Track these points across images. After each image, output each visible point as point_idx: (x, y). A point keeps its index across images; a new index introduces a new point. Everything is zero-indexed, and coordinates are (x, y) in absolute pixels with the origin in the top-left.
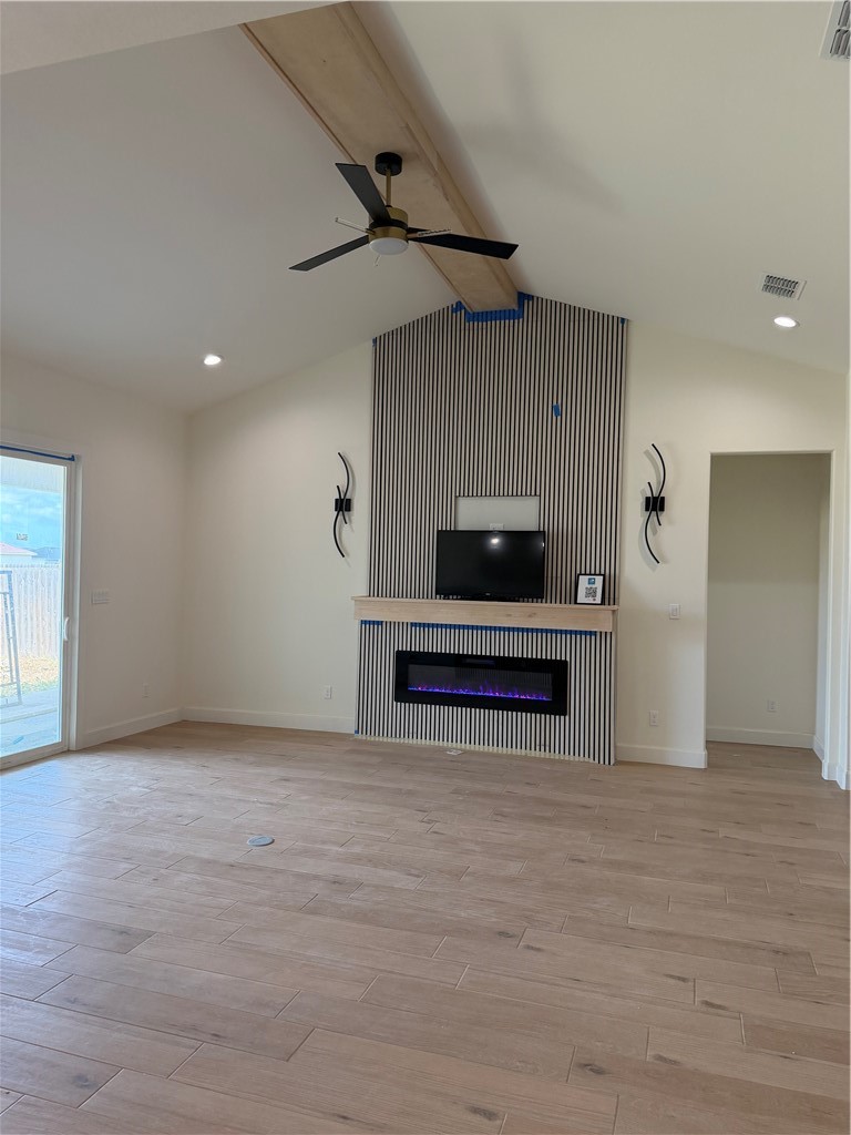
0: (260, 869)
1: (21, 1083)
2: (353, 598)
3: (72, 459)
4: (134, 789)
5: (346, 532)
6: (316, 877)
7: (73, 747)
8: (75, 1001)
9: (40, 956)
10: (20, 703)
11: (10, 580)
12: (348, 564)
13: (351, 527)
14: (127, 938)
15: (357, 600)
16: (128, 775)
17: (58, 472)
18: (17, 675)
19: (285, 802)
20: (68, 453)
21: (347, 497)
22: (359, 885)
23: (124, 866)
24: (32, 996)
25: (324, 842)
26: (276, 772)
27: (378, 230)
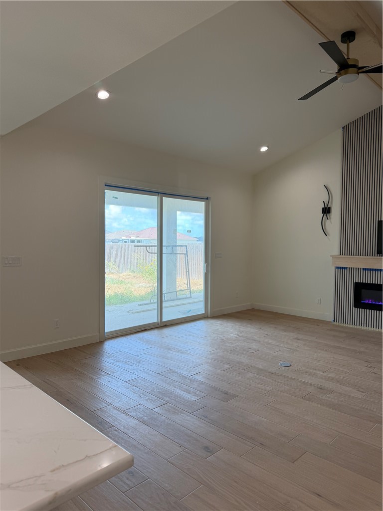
0: (284, 377)
1: (185, 444)
2: (331, 256)
3: (207, 199)
4: (232, 335)
5: (328, 223)
6: (311, 385)
7: (209, 316)
8: (206, 417)
9: (194, 397)
10: (191, 297)
11: (187, 248)
12: (329, 239)
13: (331, 221)
14: (227, 396)
15: (333, 257)
16: (230, 330)
17: (201, 205)
18: (190, 286)
19: (297, 349)
20: (206, 196)
21: (329, 206)
22: (332, 392)
23: (227, 366)
24: (191, 411)
25: (315, 370)
26: (293, 335)
27: (342, 72)
